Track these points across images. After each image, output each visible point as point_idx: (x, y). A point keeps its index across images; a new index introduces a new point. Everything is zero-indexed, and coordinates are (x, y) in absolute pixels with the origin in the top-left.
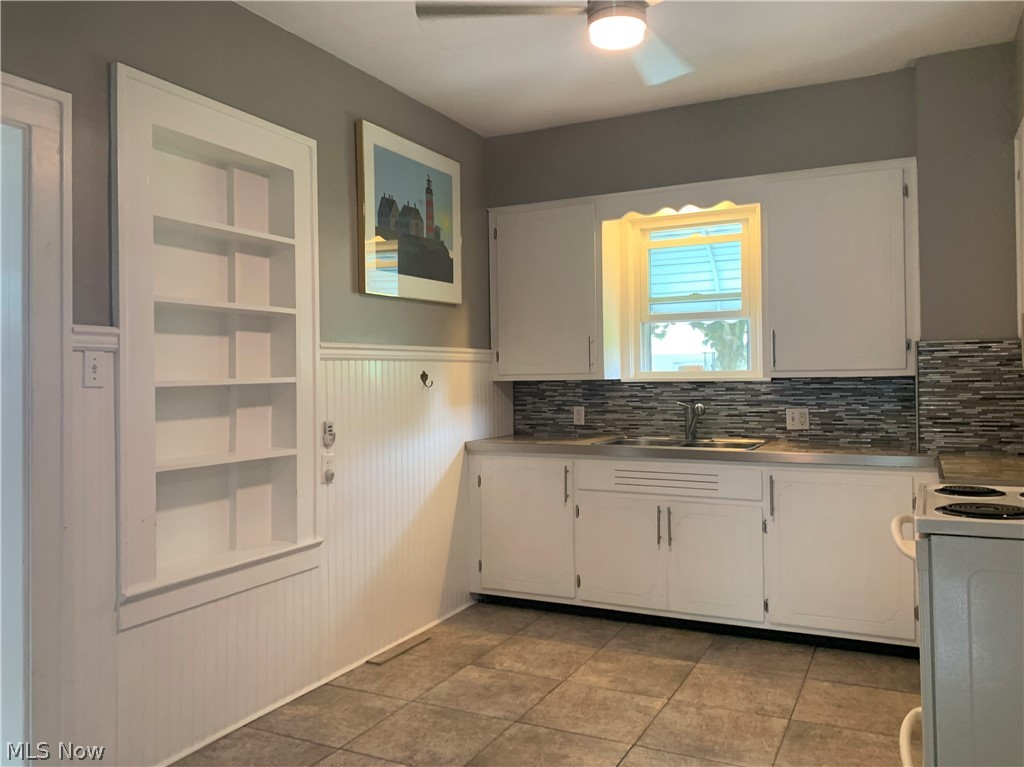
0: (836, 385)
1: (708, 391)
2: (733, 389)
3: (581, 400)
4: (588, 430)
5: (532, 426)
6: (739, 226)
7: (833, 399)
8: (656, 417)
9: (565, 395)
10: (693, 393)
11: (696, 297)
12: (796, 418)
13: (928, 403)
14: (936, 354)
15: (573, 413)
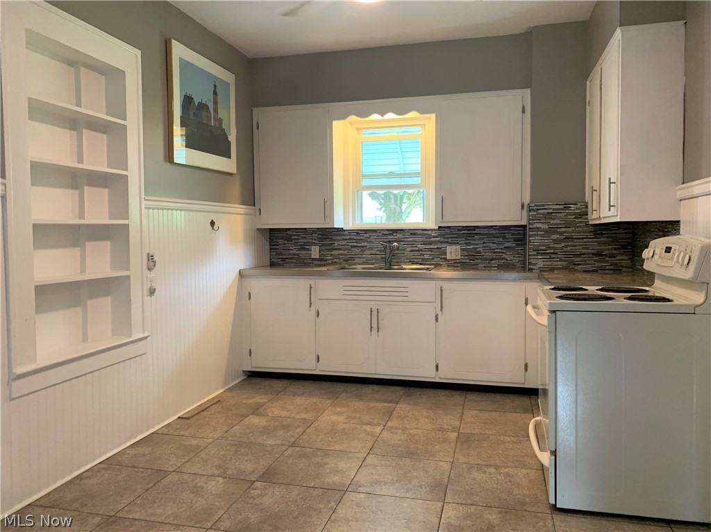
0: (477, 231)
1: (399, 235)
2: (414, 234)
3: (317, 242)
4: (321, 261)
5: (283, 260)
6: (419, 128)
7: (475, 240)
8: (366, 252)
9: (305, 238)
10: (390, 237)
11: (391, 174)
12: (453, 252)
13: (534, 240)
14: (540, 211)
15: (311, 250)
